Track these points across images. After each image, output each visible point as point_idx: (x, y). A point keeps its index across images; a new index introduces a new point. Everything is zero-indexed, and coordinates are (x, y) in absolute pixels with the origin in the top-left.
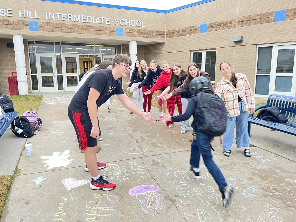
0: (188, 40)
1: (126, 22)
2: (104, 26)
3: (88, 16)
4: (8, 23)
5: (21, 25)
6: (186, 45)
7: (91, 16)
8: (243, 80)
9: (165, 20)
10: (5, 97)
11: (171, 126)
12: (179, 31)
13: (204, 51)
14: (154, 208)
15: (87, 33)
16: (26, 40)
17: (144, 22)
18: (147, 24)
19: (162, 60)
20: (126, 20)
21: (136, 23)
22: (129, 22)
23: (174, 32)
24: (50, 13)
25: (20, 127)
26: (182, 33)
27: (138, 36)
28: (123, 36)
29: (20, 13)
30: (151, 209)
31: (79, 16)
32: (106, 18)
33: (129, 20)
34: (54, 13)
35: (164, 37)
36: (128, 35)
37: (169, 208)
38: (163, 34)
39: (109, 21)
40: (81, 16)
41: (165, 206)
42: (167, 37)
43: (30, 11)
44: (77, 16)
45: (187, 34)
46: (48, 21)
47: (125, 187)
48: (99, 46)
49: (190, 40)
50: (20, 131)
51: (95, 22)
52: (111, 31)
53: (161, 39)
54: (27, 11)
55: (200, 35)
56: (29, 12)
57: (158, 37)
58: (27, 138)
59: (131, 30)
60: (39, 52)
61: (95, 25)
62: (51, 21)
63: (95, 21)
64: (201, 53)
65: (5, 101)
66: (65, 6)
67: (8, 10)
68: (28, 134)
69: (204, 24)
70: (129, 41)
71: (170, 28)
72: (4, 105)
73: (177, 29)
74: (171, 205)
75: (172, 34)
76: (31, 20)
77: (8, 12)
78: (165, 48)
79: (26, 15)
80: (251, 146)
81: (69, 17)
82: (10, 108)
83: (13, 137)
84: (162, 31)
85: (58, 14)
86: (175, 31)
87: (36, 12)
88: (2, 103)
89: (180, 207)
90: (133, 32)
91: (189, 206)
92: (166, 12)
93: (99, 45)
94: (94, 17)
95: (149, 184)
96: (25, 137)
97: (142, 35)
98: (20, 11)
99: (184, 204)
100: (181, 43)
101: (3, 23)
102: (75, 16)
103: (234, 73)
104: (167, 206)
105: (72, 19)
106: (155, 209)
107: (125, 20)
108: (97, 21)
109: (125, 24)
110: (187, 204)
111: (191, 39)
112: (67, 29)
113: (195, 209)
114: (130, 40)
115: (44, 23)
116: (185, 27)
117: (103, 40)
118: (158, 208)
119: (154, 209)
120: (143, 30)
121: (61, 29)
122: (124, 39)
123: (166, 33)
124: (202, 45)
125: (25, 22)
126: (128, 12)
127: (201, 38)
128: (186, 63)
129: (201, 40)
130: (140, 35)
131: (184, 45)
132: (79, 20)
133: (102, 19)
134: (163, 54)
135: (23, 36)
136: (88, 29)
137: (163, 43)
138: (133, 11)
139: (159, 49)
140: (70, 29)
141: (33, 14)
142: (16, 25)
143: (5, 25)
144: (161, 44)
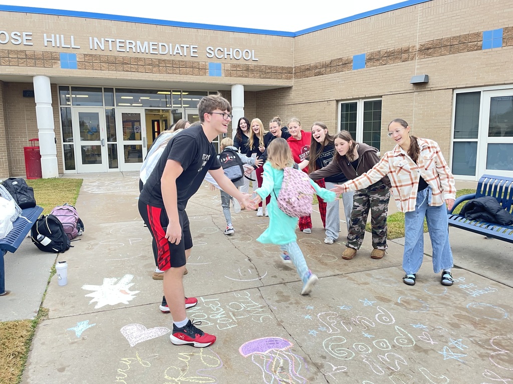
0: (332, 81)
1: (226, 53)
2: (188, 59)
3: (160, 44)
4: (24, 57)
5: (48, 59)
6: (329, 91)
7: (166, 43)
9: (292, 49)
10: (21, 182)
11: (308, 231)
12: (316, 67)
13: (360, 100)
14: (285, 380)
15: (160, 72)
16: (56, 84)
17: (256, 53)
18: (262, 56)
19: (287, 116)
20: (226, 49)
21: (242, 53)
22: (231, 53)
23: (308, 69)
24: (96, 40)
25: (46, 234)
26: (322, 70)
27: (246, 77)
28: (220, 75)
29: (46, 40)
30: (280, 381)
31: (146, 43)
32: (192, 47)
33: (231, 49)
34: (103, 39)
35: (290, 78)
36: (229, 74)
37: (312, 379)
38: (288, 72)
39: (196, 51)
40: (149, 44)
41: (305, 377)
42: (296, 77)
43: (62, 36)
44: (143, 44)
45: (330, 72)
46: (93, 53)
47: (233, 340)
48: (180, 93)
49: (335, 81)
50: (46, 241)
51: (173, 53)
52: (201, 69)
53: (285, 80)
54: (58, 36)
55: (353, 74)
56: (60, 37)
57: (280, 77)
58: (58, 252)
59: (234, 66)
60: (77, 105)
61: (173, 58)
62: (99, 53)
63: (173, 51)
64: (356, 103)
65: (22, 189)
66: (122, 26)
67: (24, 33)
68: (59, 246)
69: (360, 54)
70: (231, 85)
71: (302, 62)
72: (18, 195)
73: (313, 63)
74: (316, 373)
75: (304, 73)
76: (65, 51)
77: (25, 38)
78: (293, 96)
79: (56, 42)
81: (128, 46)
82: (29, 201)
83: (33, 251)
84: (287, 66)
85: (110, 40)
86: (310, 66)
87: (72, 37)
88: (16, 193)
89: (331, 377)
90: (238, 69)
91: (348, 376)
92: (294, 35)
93: (180, 91)
94: (171, 45)
95: (273, 336)
96: (55, 252)
97: (253, 75)
98: (45, 35)
99: (338, 373)
100: (321, 87)
101: (16, 56)
102: (139, 43)
104: (308, 376)
105: (134, 48)
106: (287, 381)
107: (224, 50)
108: (176, 51)
109: (224, 56)
110: (344, 372)
111: (338, 81)
112: (125, 66)
113: (359, 381)
114: (232, 83)
115: (87, 55)
116: (327, 59)
118: (293, 379)
119: (285, 382)
120: (255, 66)
121: (114, 65)
122: (223, 82)
123: (295, 70)
124: (357, 90)
125: (54, 54)
126: (229, 36)
127: (355, 78)
128: (329, 121)
129: (356, 83)
130: (251, 75)
131: (326, 91)
132: (145, 50)
133: (185, 48)
134: (289, 107)
135: (51, 78)
136: (160, 65)
137: (289, 88)
138: (237, 35)
139: (283, 98)
140: (129, 65)
141: (68, 41)
142: (39, 59)
143: (20, 60)
144: (286, 89)
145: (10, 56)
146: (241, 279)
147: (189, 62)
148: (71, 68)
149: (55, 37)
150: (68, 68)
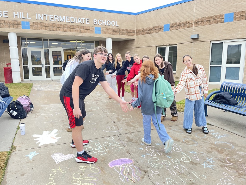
0: (154, 37)
1: (103, 22)
2: (84, 25)
3: (71, 18)
4: (4, 23)
5: (15, 24)
7: (74, 17)
8: (201, 70)
9: (135, 21)
10: (2, 85)
12: (146, 30)
13: (167, 46)
14: (130, 178)
15: (71, 31)
16: (19, 37)
17: (118, 23)
18: (120, 24)
19: (133, 53)
20: (103, 20)
21: (111, 23)
22: (105, 23)
23: (142, 31)
24: (39, 15)
25: (14, 110)
26: (149, 31)
27: (113, 34)
28: (100, 33)
29: (14, 15)
30: (128, 179)
31: (64, 17)
32: (86, 19)
33: (106, 21)
34: (42, 15)
35: (134, 35)
36: (105, 33)
37: (143, 178)
38: (133, 32)
39: (89, 21)
40: (65, 17)
41: (139, 176)
42: (137, 35)
43: (23, 13)
44: (62, 17)
45: (153, 32)
46: (38, 21)
47: (105, 160)
49: (155, 37)
50: (15, 113)
51: (77, 22)
52: (90, 30)
53: (131, 36)
54: (20, 13)
55: (164, 33)
56: (21, 14)
57: (129, 35)
58: (21, 119)
59: (107, 29)
60: (30, 47)
61: (77, 25)
62: (41, 21)
63: (77, 21)
64: (165, 48)
65: (2, 88)
66: (52, 9)
67: (4, 12)
68: (21, 116)
69: (167, 24)
70: (106, 38)
71: (140, 27)
72: (1, 91)
73: (145, 28)
74: (144, 175)
75: (140, 33)
76: (24, 20)
77: (4, 14)
78: (135, 44)
79: (19, 16)
80: (208, 125)
81: (55, 18)
82: (6, 94)
83: (8, 118)
84: (132, 29)
85: (46, 15)
86: (143, 30)
87: (27, 13)
89: (151, 176)
90: (109, 30)
91: (160, 176)
92: (136, 14)
93: (81, 41)
94: (76, 18)
95: (125, 158)
96: (19, 119)
97: (116, 33)
98: (14, 12)
99: (155, 174)
100: (149, 40)
102: (60, 17)
104: (141, 176)
105: (58, 19)
107: (102, 21)
108: (79, 21)
109: (102, 24)
110: (158, 174)
111: (157, 37)
112: (54, 28)
113: (165, 178)
114: (106, 37)
115: (35, 22)
116: (151, 26)
117: (84, 37)
118: (134, 178)
119: (130, 179)
120: (117, 29)
121: (48, 27)
122: (101, 37)
123: (136, 31)
124: (166, 41)
125: (19, 22)
126: (105, 14)
127: (165, 36)
128: (152, 56)
129: (165, 38)
130: (115, 33)
131: (151, 42)
132: (64, 21)
133: (83, 20)
134: (133, 49)
135: (17, 33)
136: (71, 28)
137: (133, 40)
138: (108, 14)
139: (130, 45)
140: (56, 28)
141: (25, 15)
142: (11, 24)
143: (1, 25)
144: (132, 40)
147: (85, 26)
148: (27, 29)
149: (19, 13)
150: (25, 29)
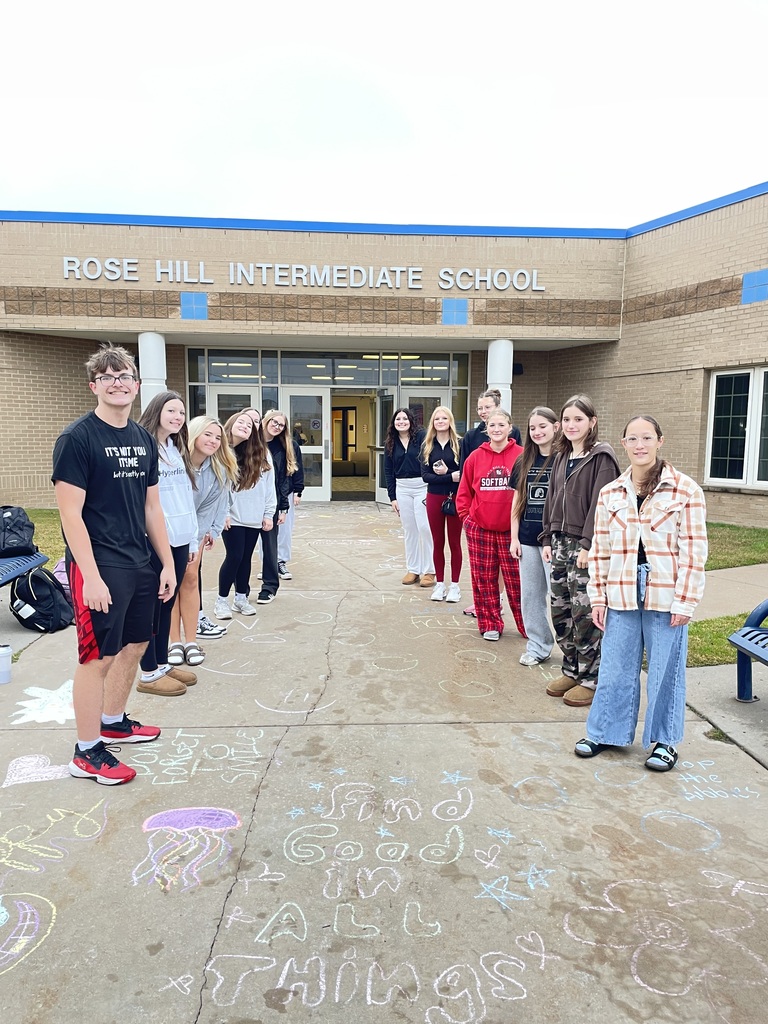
0: (698, 329)
1: (478, 279)
2: (403, 293)
3: (353, 268)
4: (125, 301)
5: (161, 303)
6: (691, 349)
7: (363, 266)
8: (674, 498)
9: (620, 264)
10: (15, 515)
11: (491, 636)
12: (666, 299)
13: (757, 370)
15: (349, 320)
16: (184, 346)
17: (540, 276)
18: (554, 280)
19: (606, 401)
20: (478, 271)
21: (512, 277)
22: (488, 279)
23: (650, 303)
24: (240, 266)
25: (28, 600)
26: (678, 305)
27: (518, 324)
28: (465, 323)
29: (159, 270)
31: (326, 269)
32: (411, 270)
33: (489, 271)
34: (252, 265)
35: (614, 323)
36: (481, 318)
38: (608, 311)
39: (419, 277)
40: (332, 269)
42: (628, 321)
43: (185, 263)
44: (320, 270)
45: (696, 310)
46: (235, 290)
49: (704, 328)
50: (28, 611)
51: (375, 283)
52: (427, 311)
53: (602, 328)
54: (178, 263)
55: (742, 312)
56: (182, 265)
57: (591, 322)
58: (45, 632)
59: (492, 303)
60: (217, 382)
61: (374, 293)
62: (245, 289)
63: (375, 281)
64: (747, 376)
65: (15, 525)
66: (286, 240)
67: (126, 261)
68: (47, 622)
69: (757, 269)
70: (488, 341)
71: (639, 290)
72: (7, 534)
73: (661, 290)
75: (642, 312)
76: (189, 288)
77: (127, 268)
78: (619, 360)
79: (175, 274)
81: (295, 275)
82: (22, 545)
84: (608, 299)
85: (264, 266)
86: (655, 299)
87: (202, 264)
88: (4, 531)
90: (502, 309)
92: (627, 235)
93: (397, 354)
94: (371, 269)
96: (40, 631)
97: (533, 319)
98: (158, 262)
100: (676, 342)
101: (111, 300)
102: (314, 269)
103: (663, 465)
105: (305, 278)
107: (475, 274)
108: (380, 280)
109: (474, 285)
111: (709, 327)
112: (288, 311)
114: (489, 336)
115: (225, 294)
116: (690, 280)
117: (399, 339)
120: (538, 302)
121: (270, 310)
122: (469, 336)
123: (625, 307)
124: (749, 347)
125: (172, 294)
126: (486, 245)
127: (745, 322)
128: (688, 414)
129: (746, 331)
130: (527, 319)
131: (685, 350)
132: (325, 282)
133: (398, 273)
134: (610, 382)
135: (166, 335)
136: (350, 307)
137: (612, 344)
138: (503, 242)
139: (598, 365)
140: (296, 310)
141: (194, 271)
142: (148, 303)
143: (117, 306)
144: (606, 346)
145: (103, 300)
146: (276, 708)
147: (405, 298)
148: (198, 317)
149: (174, 264)
150: (193, 318)
